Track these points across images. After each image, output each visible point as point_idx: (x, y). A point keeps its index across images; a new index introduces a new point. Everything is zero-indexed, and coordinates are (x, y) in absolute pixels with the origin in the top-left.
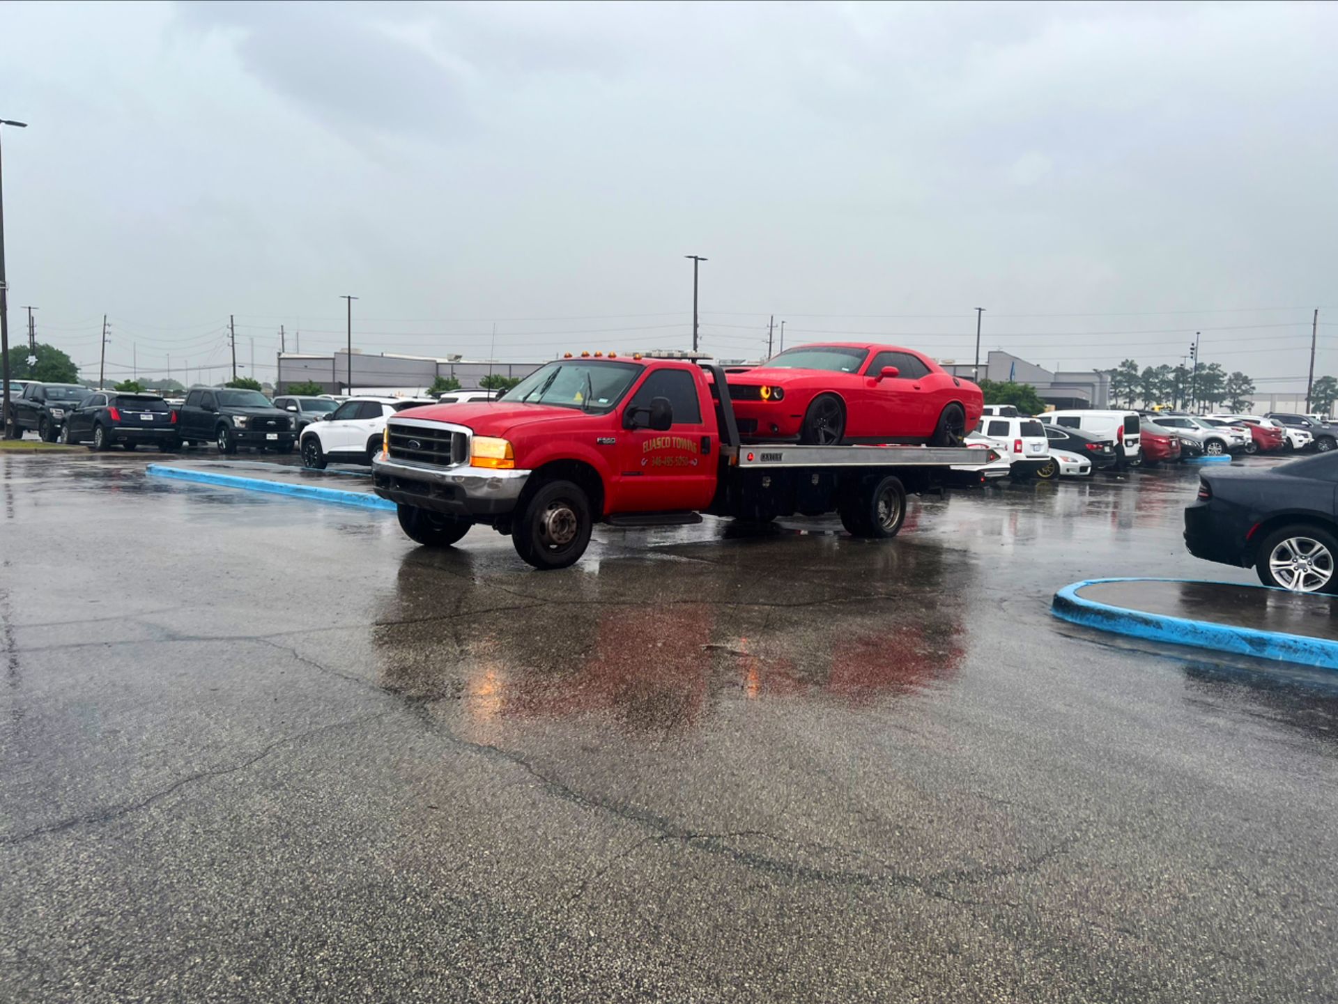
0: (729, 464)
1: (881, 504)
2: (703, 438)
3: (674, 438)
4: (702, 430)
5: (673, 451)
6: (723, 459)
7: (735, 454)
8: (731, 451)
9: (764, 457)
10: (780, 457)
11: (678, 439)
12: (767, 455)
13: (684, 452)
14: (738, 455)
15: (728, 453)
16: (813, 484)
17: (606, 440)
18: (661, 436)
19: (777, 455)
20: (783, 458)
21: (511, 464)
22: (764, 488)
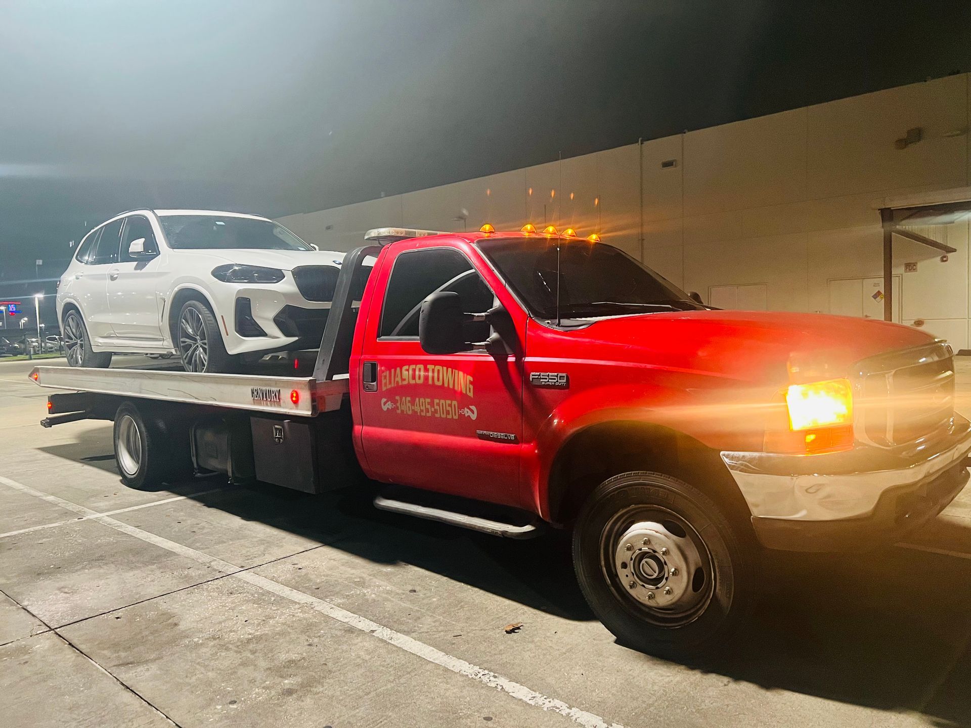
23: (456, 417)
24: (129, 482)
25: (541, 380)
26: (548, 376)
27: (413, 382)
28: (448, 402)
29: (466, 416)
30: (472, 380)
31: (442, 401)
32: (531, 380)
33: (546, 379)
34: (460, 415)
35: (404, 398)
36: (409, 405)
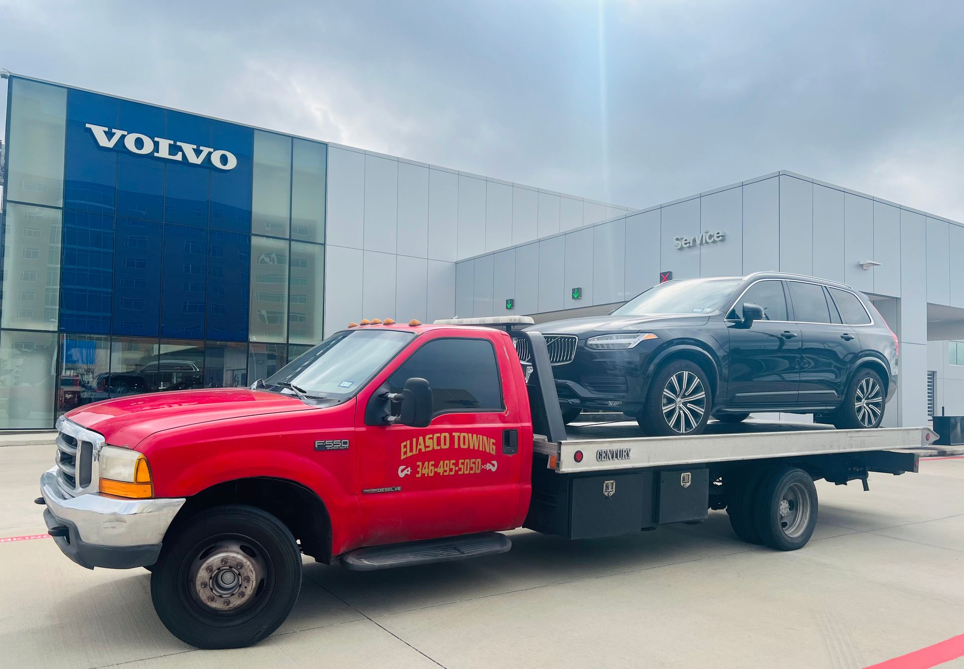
0: (548, 467)
1: (784, 507)
2: (507, 432)
3: (454, 434)
4: (503, 419)
5: (455, 453)
6: (540, 460)
7: (555, 452)
8: (549, 449)
9: (600, 456)
10: (628, 455)
11: (466, 434)
12: (606, 453)
13: (471, 453)
14: (559, 454)
15: (546, 451)
16: (683, 487)
17: (332, 445)
18: (433, 432)
19: (621, 452)
20: (631, 454)
21: (148, 490)
22: (607, 498)
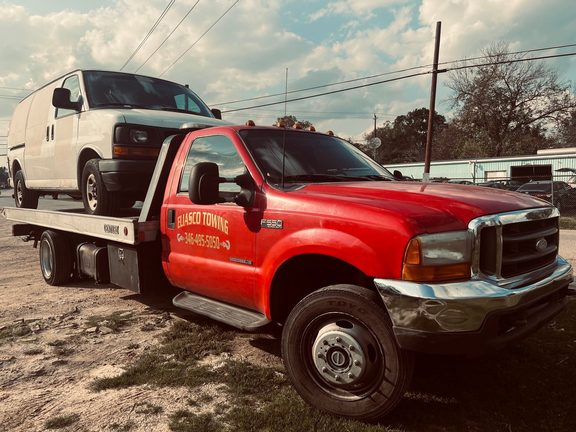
23: (218, 248)
24: (47, 280)
25: (267, 225)
26: (271, 222)
27: (194, 223)
28: (214, 237)
29: (224, 246)
30: (228, 223)
31: (211, 237)
32: (261, 224)
33: (270, 224)
34: (220, 246)
35: (189, 234)
36: (192, 238)
